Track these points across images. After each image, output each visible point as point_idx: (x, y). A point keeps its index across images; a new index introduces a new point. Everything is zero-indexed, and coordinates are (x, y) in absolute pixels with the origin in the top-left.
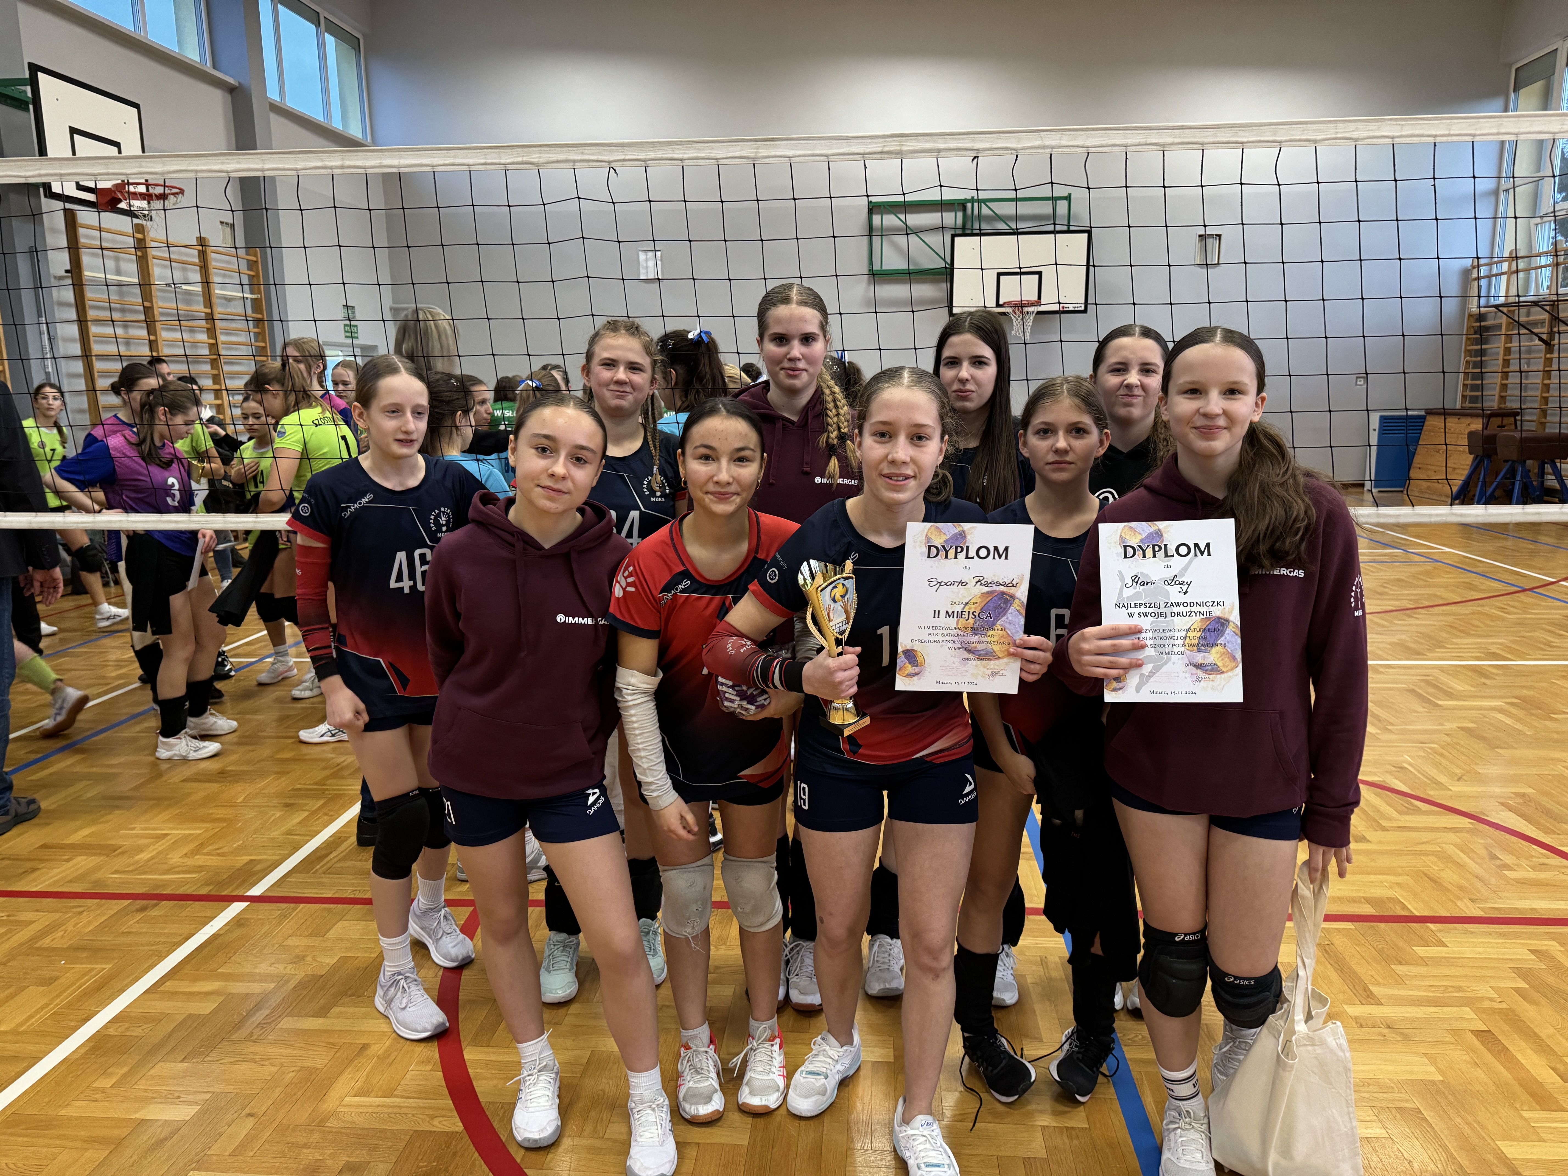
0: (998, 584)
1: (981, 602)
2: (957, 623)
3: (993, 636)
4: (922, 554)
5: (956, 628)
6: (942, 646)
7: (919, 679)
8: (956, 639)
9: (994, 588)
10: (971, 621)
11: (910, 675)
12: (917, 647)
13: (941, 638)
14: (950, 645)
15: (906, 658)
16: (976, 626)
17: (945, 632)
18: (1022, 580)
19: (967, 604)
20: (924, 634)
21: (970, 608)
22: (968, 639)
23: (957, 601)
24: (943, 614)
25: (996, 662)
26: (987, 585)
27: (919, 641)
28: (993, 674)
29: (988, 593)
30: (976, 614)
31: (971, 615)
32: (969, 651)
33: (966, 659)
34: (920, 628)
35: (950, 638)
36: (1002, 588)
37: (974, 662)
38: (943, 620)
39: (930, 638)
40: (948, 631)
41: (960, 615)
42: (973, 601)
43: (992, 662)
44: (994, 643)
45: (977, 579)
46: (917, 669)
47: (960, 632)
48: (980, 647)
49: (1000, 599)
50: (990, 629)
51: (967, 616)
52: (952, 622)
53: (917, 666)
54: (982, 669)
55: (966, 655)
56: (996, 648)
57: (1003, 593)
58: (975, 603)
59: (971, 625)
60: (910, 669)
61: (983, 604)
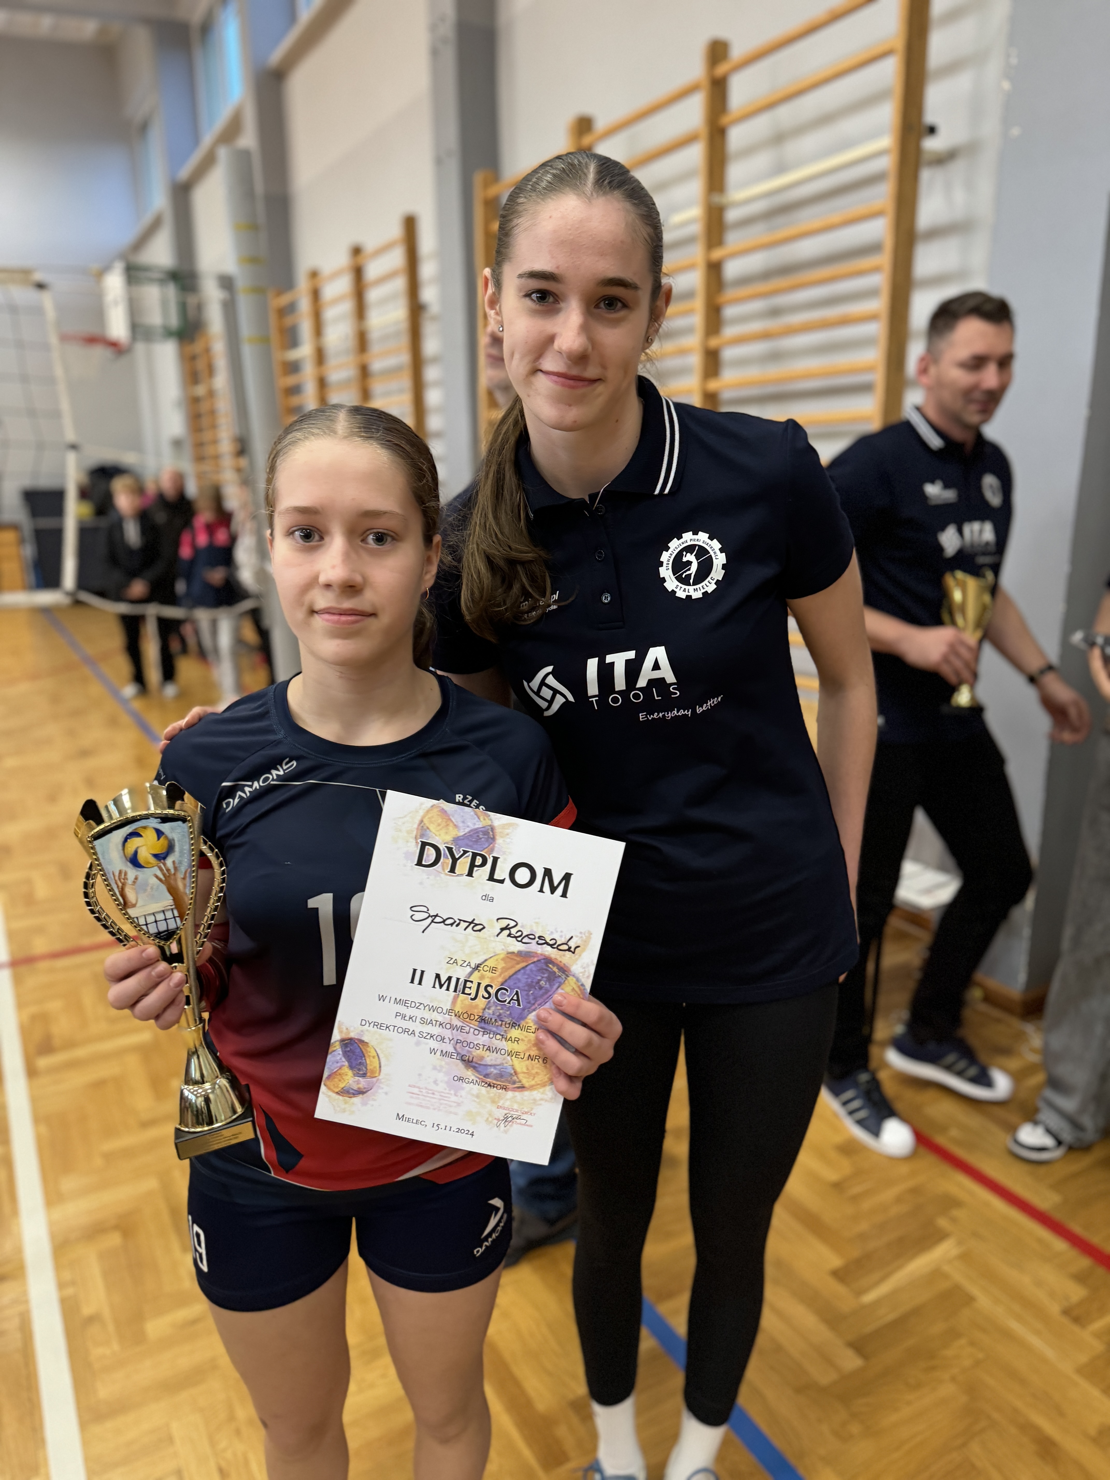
0: (542, 940)
1: (505, 969)
2: (455, 1000)
3: (517, 1040)
4: (407, 855)
5: (450, 1011)
6: (418, 1044)
7: (364, 1104)
8: (447, 1033)
9: (533, 947)
10: (481, 1002)
11: (348, 1093)
12: (370, 1036)
13: (417, 1027)
14: (433, 1044)
15: (345, 1054)
16: (489, 1013)
17: (428, 1015)
18: (587, 942)
19: (477, 967)
20: (386, 1013)
21: (482, 977)
22: (471, 1038)
23: (459, 957)
24: (429, 978)
25: (518, 1094)
26: (519, 938)
27: (376, 1024)
28: (507, 1119)
29: (520, 953)
30: (492, 991)
31: (482, 992)
32: (468, 1062)
33: (461, 1079)
34: (382, 998)
35: (436, 1030)
36: (547, 950)
37: (476, 1089)
38: (428, 992)
39: (399, 1022)
40: (435, 1016)
41: (462, 987)
42: (491, 963)
43: (510, 1094)
44: (517, 1054)
45: (504, 923)
46: (363, 1083)
47: (456, 1022)
48: (490, 1058)
49: (541, 970)
50: (514, 1025)
51: (473, 992)
52: (445, 998)
53: (364, 1075)
54: (490, 1106)
55: (460, 1068)
56: (520, 1065)
57: (548, 961)
58: (493, 970)
59: (478, 1012)
60: (349, 1079)
61: (507, 974)
